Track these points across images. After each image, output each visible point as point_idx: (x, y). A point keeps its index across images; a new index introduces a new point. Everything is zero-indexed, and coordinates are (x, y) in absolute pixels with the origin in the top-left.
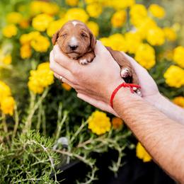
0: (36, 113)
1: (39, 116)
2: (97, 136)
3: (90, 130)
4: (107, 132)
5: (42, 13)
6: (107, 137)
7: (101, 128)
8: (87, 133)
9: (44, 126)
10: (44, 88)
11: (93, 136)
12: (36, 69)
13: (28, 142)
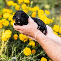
0: (4, 48)
1: (5, 49)
2: (26, 56)
3: (24, 54)
4: (30, 55)
5: (6, 12)
6: (30, 57)
7: (28, 53)
8: (23, 55)
9: (7, 53)
10: (7, 39)
11: (25, 56)
12: (4, 32)
13: (1, 59)
